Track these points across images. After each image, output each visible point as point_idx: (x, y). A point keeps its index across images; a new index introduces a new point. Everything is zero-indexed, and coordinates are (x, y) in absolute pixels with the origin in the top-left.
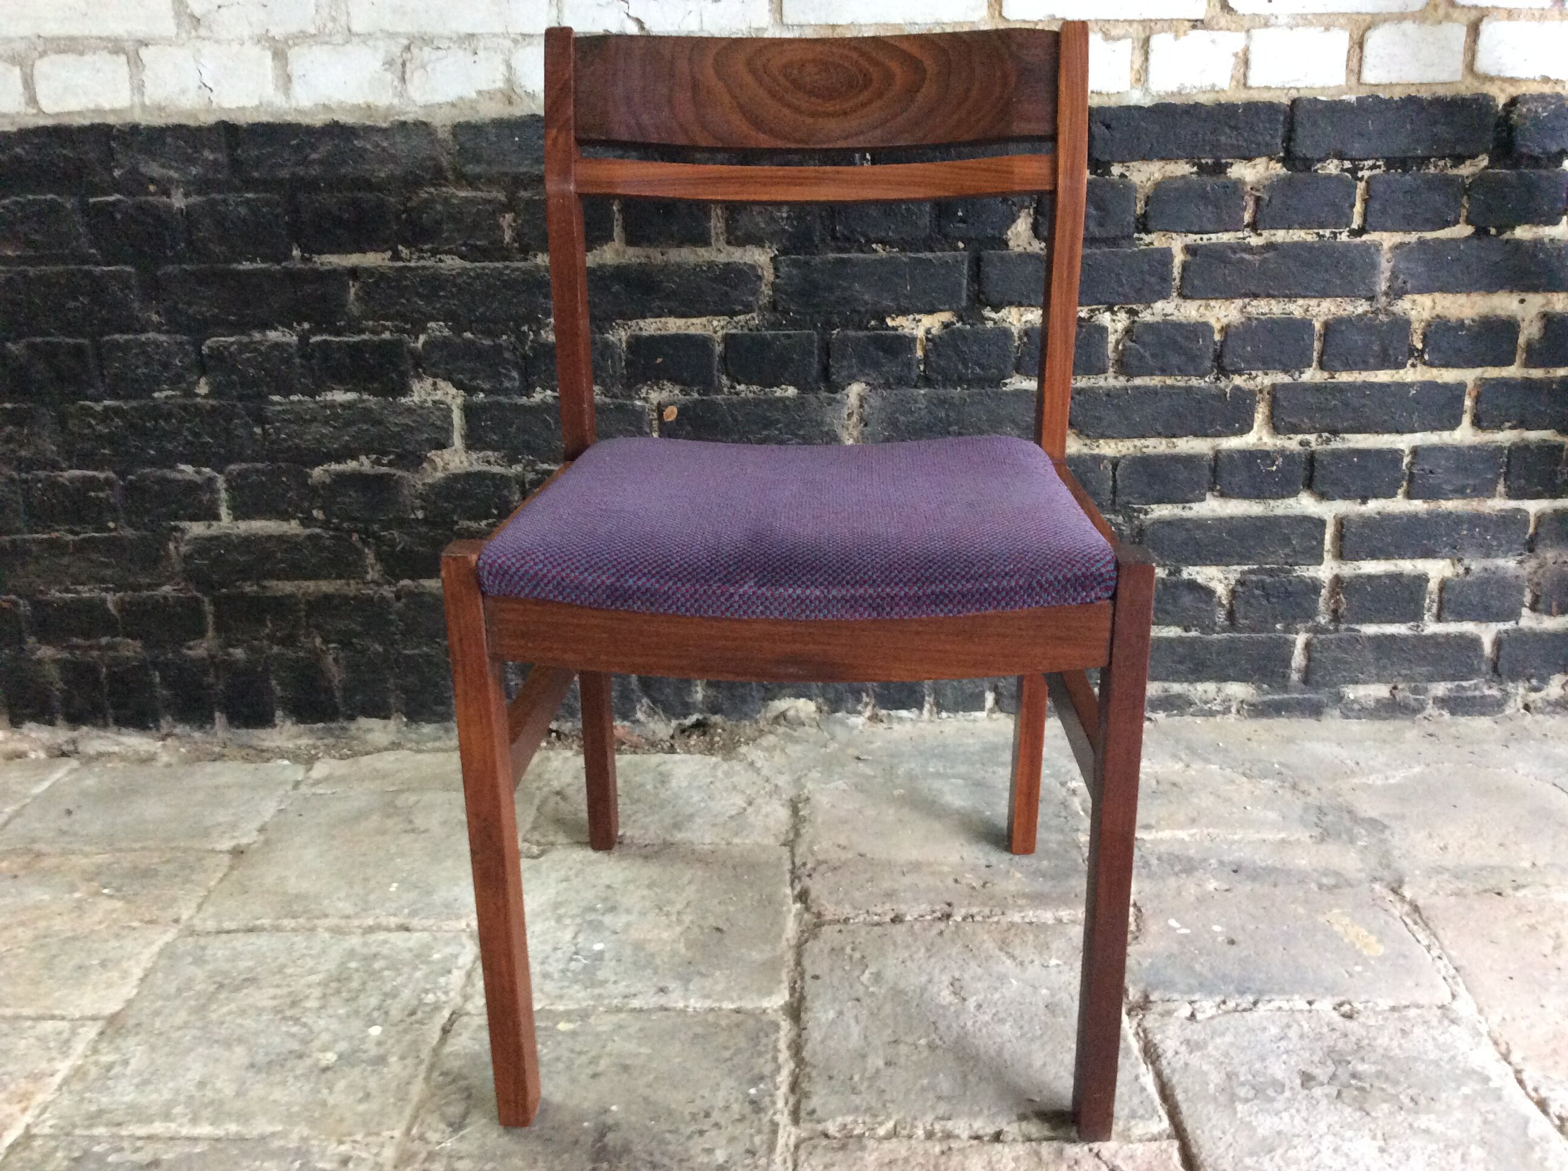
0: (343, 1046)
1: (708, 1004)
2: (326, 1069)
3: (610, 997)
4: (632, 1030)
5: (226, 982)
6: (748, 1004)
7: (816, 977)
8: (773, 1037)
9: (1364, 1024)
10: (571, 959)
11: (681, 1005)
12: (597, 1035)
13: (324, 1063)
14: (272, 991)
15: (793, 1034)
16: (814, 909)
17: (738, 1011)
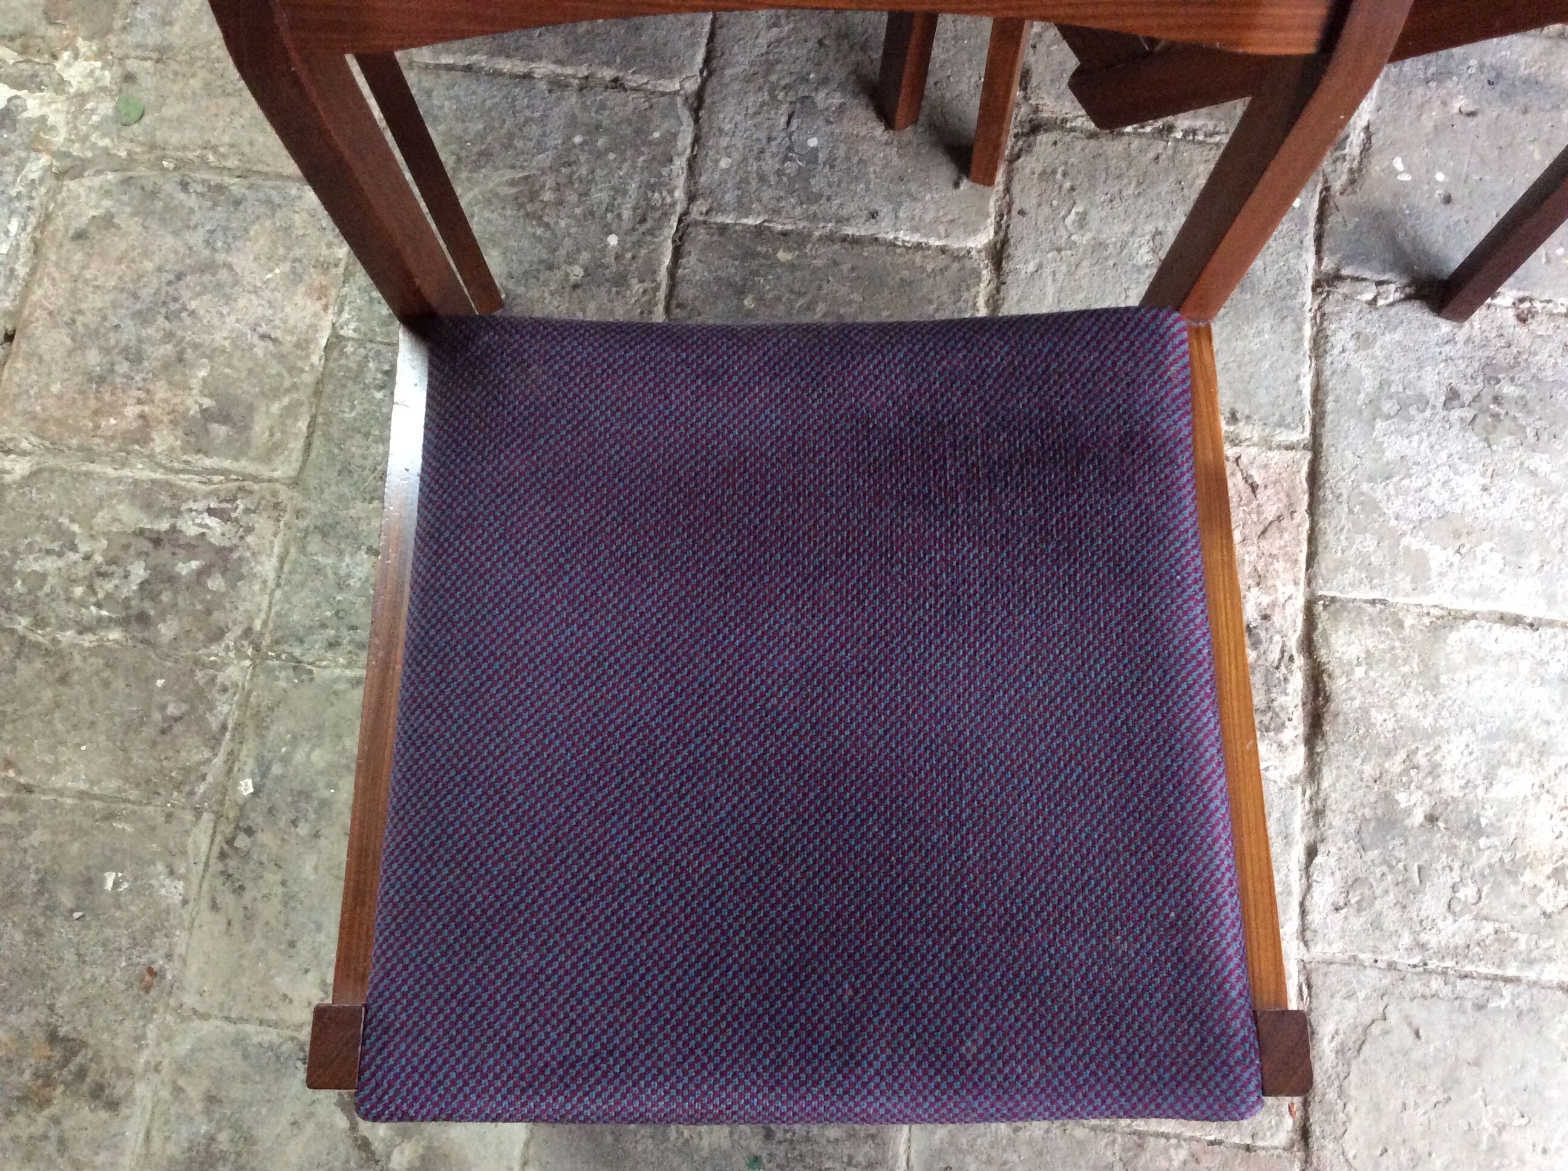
0: (585, 256)
1: (916, 238)
2: (575, 287)
3: (824, 219)
4: (845, 268)
5: (463, 154)
6: (954, 244)
7: (1022, 213)
8: (973, 291)
9: (1533, 332)
10: (786, 158)
11: (891, 236)
12: (815, 271)
13: (572, 278)
14: (510, 174)
15: (992, 285)
16: (1033, 102)
17: (943, 250)
